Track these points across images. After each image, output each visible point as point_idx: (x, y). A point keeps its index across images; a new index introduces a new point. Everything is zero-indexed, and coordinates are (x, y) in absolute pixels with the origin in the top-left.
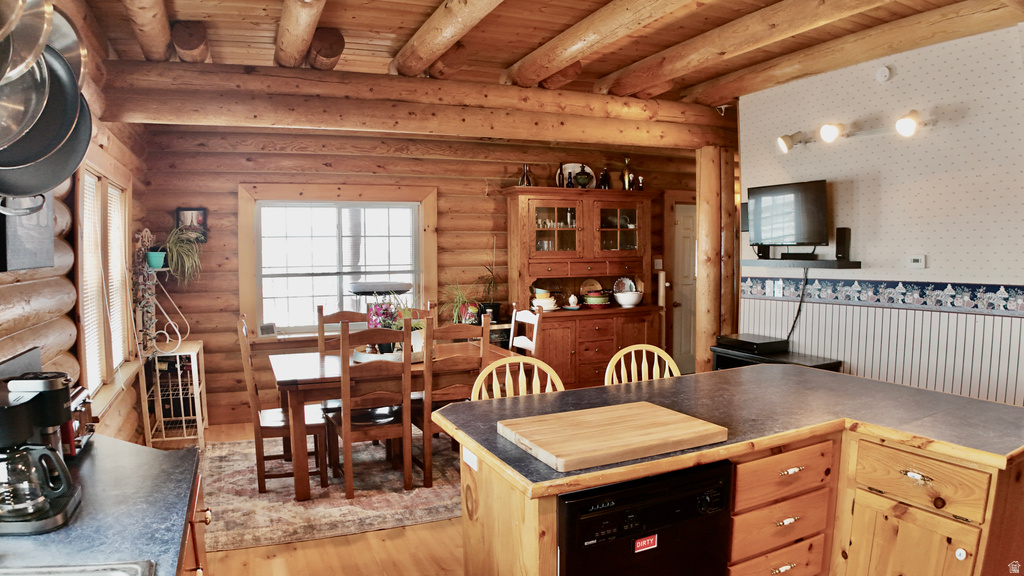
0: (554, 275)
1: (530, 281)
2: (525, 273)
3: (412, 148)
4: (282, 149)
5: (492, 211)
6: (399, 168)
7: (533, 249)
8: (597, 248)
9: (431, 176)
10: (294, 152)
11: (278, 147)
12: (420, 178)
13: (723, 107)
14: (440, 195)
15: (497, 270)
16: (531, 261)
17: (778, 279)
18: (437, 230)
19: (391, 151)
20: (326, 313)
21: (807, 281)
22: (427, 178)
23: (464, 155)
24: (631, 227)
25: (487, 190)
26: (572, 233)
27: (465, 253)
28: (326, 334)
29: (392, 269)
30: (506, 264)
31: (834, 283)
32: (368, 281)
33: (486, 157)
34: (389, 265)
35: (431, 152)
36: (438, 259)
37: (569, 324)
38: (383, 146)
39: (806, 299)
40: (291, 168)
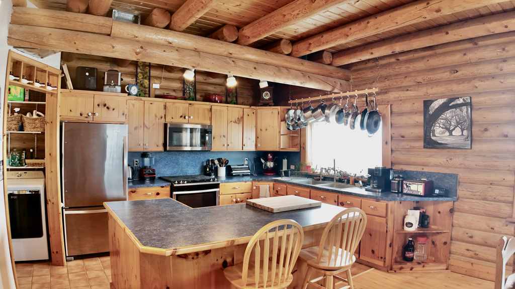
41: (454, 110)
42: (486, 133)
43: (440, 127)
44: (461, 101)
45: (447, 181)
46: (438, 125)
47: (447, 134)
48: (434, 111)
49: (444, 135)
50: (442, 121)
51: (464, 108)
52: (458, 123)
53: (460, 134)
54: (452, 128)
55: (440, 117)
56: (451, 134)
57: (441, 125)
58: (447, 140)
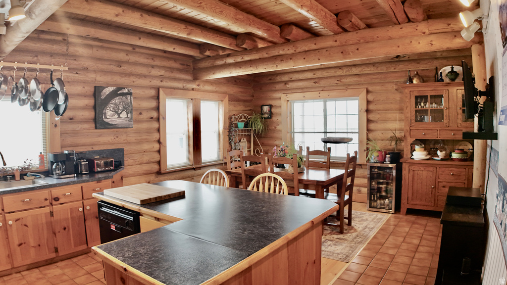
0: (427, 137)
1: (411, 140)
2: (408, 135)
5: (399, 99)
6: (347, 80)
7: (413, 121)
8: (459, 121)
9: (364, 82)
10: (303, 78)
12: (358, 84)
14: (368, 92)
16: (411, 128)
18: (367, 111)
19: (344, 73)
20: (311, 150)
22: (361, 84)
25: (395, 87)
26: (441, 111)
27: (383, 123)
28: (310, 160)
29: (349, 131)
33: (395, 69)
34: (347, 129)
36: (367, 126)
37: (431, 169)
38: (340, 70)
41: (121, 97)
42: (141, 115)
43: (110, 110)
44: (126, 91)
45: (116, 155)
46: (109, 108)
47: (116, 116)
48: (106, 97)
49: (114, 117)
50: (112, 105)
51: (129, 96)
52: (124, 108)
53: (126, 116)
54: (120, 112)
55: (111, 102)
56: (119, 117)
57: (111, 109)
58: (116, 121)
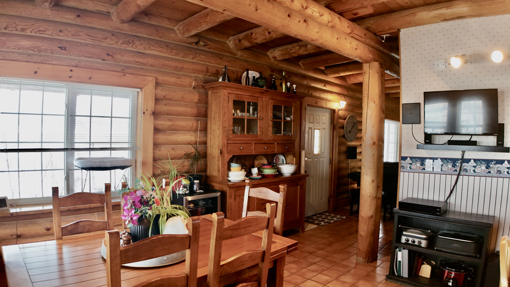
0: (244, 153)
1: (228, 157)
2: (225, 151)
3: (137, 43)
4: (23, 30)
5: (196, 100)
6: (125, 58)
7: (231, 132)
8: (270, 133)
9: (151, 68)
10: (34, 34)
11: (19, 28)
12: (141, 69)
13: (384, 36)
14: (157, 84)
15: (201, 148)
16: (229, 142)
17: (437, 159)
18: (155, 114)
19: (119, 43)
21: (465, 161)
22: (148, 69)
23: (177, 54)
24: (288, 119)
25: (193, 84)
26: (256, 120)
27: (174, 134)
30: (205, 143)
31: (488, 162)
32: (92, 156)
33: (194, 59)
34: (111, 143)
35: (152, 48)
36: (154, 138)
38: (113, 37)
39: (462, 173)
40: (29, 48)
